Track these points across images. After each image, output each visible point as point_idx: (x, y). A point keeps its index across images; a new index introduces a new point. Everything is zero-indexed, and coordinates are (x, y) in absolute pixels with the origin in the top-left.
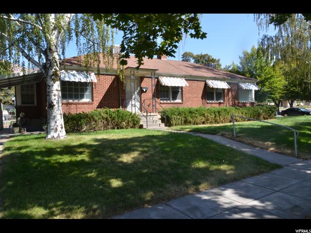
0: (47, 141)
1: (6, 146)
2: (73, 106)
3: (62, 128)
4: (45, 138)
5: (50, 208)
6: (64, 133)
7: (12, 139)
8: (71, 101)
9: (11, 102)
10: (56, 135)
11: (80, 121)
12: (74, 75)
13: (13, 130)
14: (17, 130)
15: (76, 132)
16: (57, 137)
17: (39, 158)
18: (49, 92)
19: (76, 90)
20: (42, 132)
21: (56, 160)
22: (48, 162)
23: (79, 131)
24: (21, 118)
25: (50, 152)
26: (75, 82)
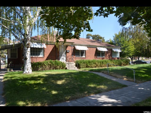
0: (23, 74)
1: (5, 76)
2: (34, 59)
3: (30, 68)
4: (23, 73)
6: (31, 71)
7: (7, 73)
8: (34, 56)
9: (4, 56)
10: (27, 72)
11: (38, 66)
12: (36, 45)
13: (7, 69)
16: (28, 73)
17: (20, 82)
18: (25, 53)
19: (37, 51)
21: (28, 82)
23: (37, 70)
24: (10, 64)
25: (25, 79)
26: (36, 48)
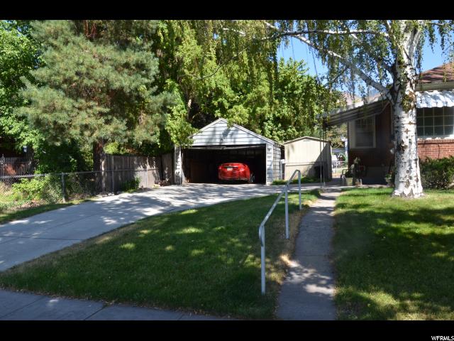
0: (393, 199)
1: (339, 201)
2: (432, 147)
3: (417, 181)
4: (390, 194)
5: (402, 299)
6: (421, 188)
7: (345, 193)
8: (429, 139)
9: (341, 144)
10: (407, 192)
11: (446, 171)
12: (435, 97)
13: (345, 180)
14: (350, 181)
15: (438, 188)
16: (409, 195)
17: (383, 222)
18: (398, 127)
19: (439, 121)
20: (384, 186)
21: (409, 229)
22: (397, 230)
23: (443, 186)
24: (356, 165)
25: (400, 216)
26: (436, 109)
